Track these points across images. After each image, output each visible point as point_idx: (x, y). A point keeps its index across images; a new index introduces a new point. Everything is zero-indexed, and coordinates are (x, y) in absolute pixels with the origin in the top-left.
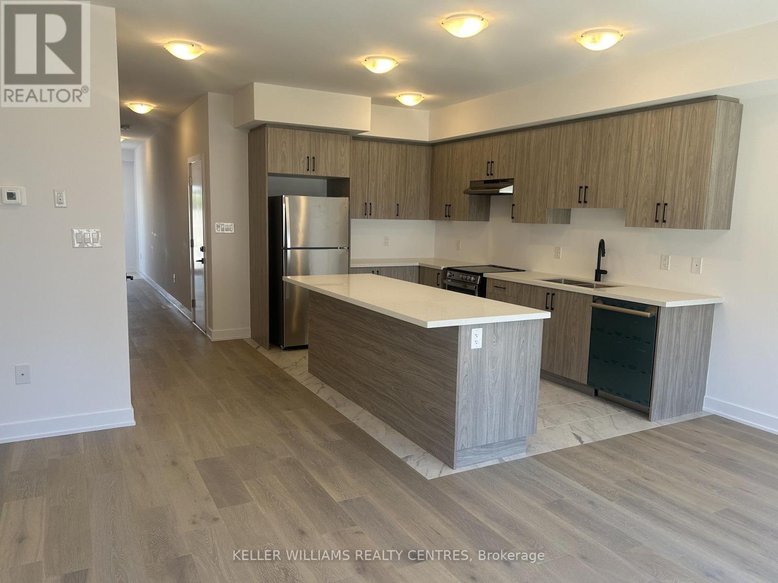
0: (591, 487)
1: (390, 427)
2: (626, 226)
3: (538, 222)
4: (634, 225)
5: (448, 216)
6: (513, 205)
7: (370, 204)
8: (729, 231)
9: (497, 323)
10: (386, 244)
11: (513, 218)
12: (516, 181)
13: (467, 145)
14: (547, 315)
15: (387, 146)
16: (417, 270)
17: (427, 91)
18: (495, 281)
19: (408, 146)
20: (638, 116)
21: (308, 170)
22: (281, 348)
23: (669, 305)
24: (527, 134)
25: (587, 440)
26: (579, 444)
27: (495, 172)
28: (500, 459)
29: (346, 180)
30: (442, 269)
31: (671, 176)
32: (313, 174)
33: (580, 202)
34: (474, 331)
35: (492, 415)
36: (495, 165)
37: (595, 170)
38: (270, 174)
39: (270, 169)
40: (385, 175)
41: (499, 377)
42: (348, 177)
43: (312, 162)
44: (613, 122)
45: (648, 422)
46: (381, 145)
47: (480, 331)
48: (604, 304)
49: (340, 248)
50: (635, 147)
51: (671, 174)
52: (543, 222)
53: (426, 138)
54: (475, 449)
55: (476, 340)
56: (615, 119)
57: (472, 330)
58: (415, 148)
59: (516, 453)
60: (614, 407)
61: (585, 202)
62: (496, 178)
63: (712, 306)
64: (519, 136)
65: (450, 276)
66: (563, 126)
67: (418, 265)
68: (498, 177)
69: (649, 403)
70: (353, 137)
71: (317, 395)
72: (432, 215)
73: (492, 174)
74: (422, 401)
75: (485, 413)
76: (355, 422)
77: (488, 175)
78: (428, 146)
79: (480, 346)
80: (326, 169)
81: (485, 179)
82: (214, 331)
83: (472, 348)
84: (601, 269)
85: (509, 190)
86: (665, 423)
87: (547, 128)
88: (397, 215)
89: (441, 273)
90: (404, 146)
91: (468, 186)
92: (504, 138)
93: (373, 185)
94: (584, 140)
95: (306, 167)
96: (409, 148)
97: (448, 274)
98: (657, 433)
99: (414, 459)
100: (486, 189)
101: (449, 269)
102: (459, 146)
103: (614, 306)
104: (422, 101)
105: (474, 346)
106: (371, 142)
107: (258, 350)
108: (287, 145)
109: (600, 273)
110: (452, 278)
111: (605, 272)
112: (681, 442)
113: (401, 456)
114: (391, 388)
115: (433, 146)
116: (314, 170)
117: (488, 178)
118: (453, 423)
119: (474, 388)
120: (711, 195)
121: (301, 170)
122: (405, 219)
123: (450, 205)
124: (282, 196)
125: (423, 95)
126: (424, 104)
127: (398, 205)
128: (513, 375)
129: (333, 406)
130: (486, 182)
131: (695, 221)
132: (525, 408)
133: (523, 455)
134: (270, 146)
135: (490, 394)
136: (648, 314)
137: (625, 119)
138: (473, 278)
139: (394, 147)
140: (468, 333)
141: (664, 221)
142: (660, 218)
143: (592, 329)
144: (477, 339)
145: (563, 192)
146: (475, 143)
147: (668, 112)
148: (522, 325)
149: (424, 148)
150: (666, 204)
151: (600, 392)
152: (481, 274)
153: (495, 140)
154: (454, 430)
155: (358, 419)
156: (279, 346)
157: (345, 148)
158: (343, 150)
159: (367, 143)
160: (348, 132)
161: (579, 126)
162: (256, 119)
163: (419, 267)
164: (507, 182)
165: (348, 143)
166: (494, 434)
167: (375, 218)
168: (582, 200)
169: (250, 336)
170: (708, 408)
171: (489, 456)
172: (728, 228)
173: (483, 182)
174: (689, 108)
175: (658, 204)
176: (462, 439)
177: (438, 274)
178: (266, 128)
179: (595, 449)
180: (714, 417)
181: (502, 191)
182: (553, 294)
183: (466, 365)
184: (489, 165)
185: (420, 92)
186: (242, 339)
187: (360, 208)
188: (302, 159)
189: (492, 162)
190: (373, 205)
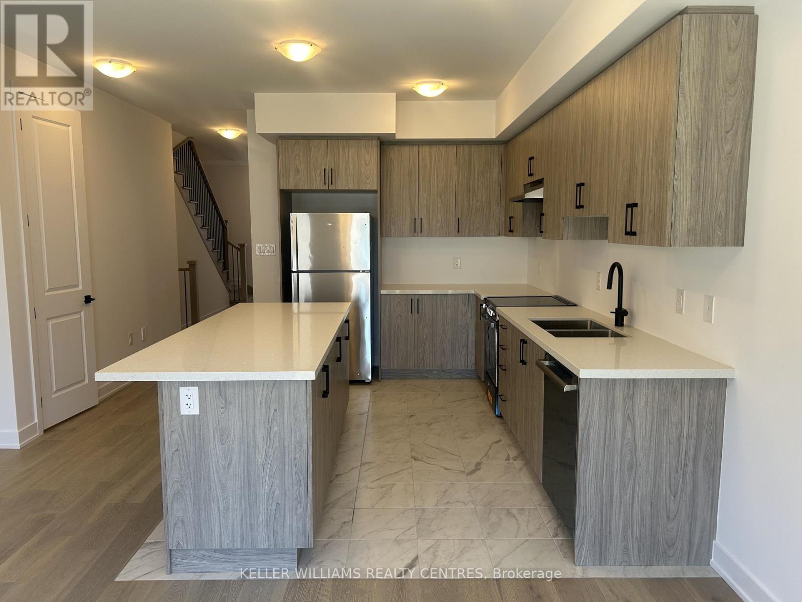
6: (542, 214)
7: (421, 219)
9: (224, 382)
12: (545, 182)
13: (522, 138)
15: (443, 149)
16: (474, 299)
18: (501, 318)
19: (473, 146)
21: (325, 184)
27: (534, 171)
30: (482, 299)
32: (331, 187)
33: (577, 207)
34: (183, 391)
35: (226, 509)
36: (535, 161)
38: (282, 191)
39: (282, 185)
40: (440, 184)
41: (235, 458)
42: (375, 188)
43: (330, 174)
46: (435, 149)
47: (195, 390)
52: (559, 237)
53: (492, 135)
54: (204, 553)
55: (186, 403)
57: (180, 388)
58: (483, 148)
61: (582, 207)
67: (473, 293)
68: (535, 178)
73: (532, 174)
77: (529, 175)
78: (501, 144)
79: (195, 411)
80: (348, 181)
83: (182, 414)
85: (537, 194)
88: (458, 232)
90: (466, 148)
91: (522, 191)
92: (539, 125)
95: (322, 181)
96: (474, 148)
97: (484, 306)
102: (518, 140)
105: (184, 411)
106: (421, 147)
108: (301, 158)
115: (507, 144)
116: (332, 184)
117: (530, 180)
119: (191, 469)
121: (318, 184)
122: (469, 235)
123: (512, 217)
124: (291, 214)
127: (459, 220)
132: (287, 507)
134: (281, 160)
136: (565, 387)
138: (493, 313)
139: (453, 149)
140: (174, 392)
141: (634, 233)
144: (189, 402)
146: (526, 134)
148: (271, 388)
149: (495, 148)
157: (372, 154)
158: (367, 158)
159: (415, 148)
162: (257, 132)
163: (475, 295)
165: (374, 149)
166: (233, 537)
167: (428, 236)
171: (229, 567)
176: (177, 536)
177: (481, 305)
181: (527, 196)
182: (526, 343)
183: (175, 436)
184: (530, 162)
187: (407, 225)
188: (319, 172)
189: (533, 158)
190: (425, 222)
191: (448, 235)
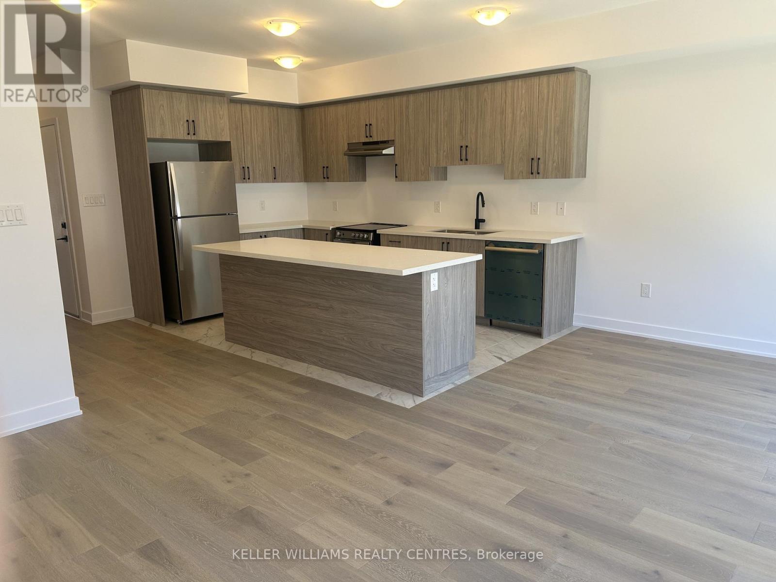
0: (533, 391)
1: (344, 375)
2: (505, 179)
3: (422, 180)
4: (512, 178)
5: (327, 178)
6: (396, 165)
7: (248, 168)
8: (586, 179)
9: (447, 267)
10: (263, 208)
11: (396, 177)
12: (397, 142)
13: (341, 109)
14: (480, 257)
15: (259, 108)
16: (302, 231)
17: (306, 54)
18: (389, 236)
19: (279, 108)
20: (510, 83)
21: (189, 134)
22: (177, 322)
23: (553, 241)
24: (405, 98)
25: (508, 360)
26: (503, 363)
27: (374, 134)
28: (453, 383)
29: (227, 144)
30: (331, 229)
31: (542, 134)
32: (194, 138)
33: (461, 160)
34: (432, 275)
35: (446, 346)
36: (374, 128)
37: (474, 131)
38: (150, 140)
39: (149, 133)
40: (259, 138)
41: (450, 313)
42: (228, 140)
43: (192, 125)
44: (487, 88)
45: (541, 339)
46: (253, 107)
47: (436, 275)
48: (496, 246)
49: (229, 214)
50: (509, 110)
51: (541, 133)
52: (427, 179)
53: (296, 101)
54: (436, 378)
55: (433, 284)
56: (489, 86)
58: (285, 111)
59: (462, 377)
60: (510, 332)
61: (467, 160)
62: (376, 140)
63: (574, 242)
64: (397, 99)
65: (340, 235)
66: (440, 91)
67: (302, 227)
68: (378, 139)
69: (541, 323)
70: (230, 100)
71: (253, 359)
72: (307, 177)
73: (371, 137)
74: (383, 345)
75: (442, 345)
76: (309, 375)
77: (367, 137)
78: (296, 108)
79: (436, 288)
80: (205, 134)
81: (364, 141)
82: (93, 314)
83: (431, 291)
84: (479, 218)
85: (389, 151)
86: (553, 338)
87: (425, 93)
88: (275, 179)
89: (329, 233)
91: (346, 148)
92: (381, 103)
93: (249, 148)
94: (462, 104)
95: (186, 132)
96: (280, 110)
97: (338, 233)
98: (553, 346)
99: (386, 395)
100: (365, 150)
101: (339, 229)
102: (332, 109)
103: (505, 247)
104: (300, 64)
105: (433, 289)
106: (243, 105)
107: (152, 327)
108: (165, 108)
109: (479, 222)
110: (342, 236)
111: (483, 221)
112: (572, 350)
113: (373, 395)
114: (344, 339)
115: (303, 109)
116: (194, 134)
117: (367, 140)
118: (421, 358)
119: (434, 325)
120: (575, 150)
121: (181, 134)
122: (281, 182)
123: (327, 167)
124: (166, 162)
125: (302, 58)
126: (303, 67)
127: (274, 168)
128: (459, 311)
129: (278, 366)
130: (365, 144)
131: (563, 171)
132: (467, 338)
133: (468, 378)
134: (146, 110)
135: (444, 329)
136: (536, 251)
137: (499, 86)
138: (366, 236)
139: (266, 109)
140: (428, 278)
141: (538, 173)
142: (535, 171)
143: (486, 269)
144: (434, 282)
145: (444, 152)
146: (350, 106)
147: (536, 80)
148: (463, 267)
149: (293, 111)
150: (539, 159)
151: (494, 321)
152: (375, 231)
153: (372, 103)
154: (422, 363)
155: (311, 373)
156: (175, 321)
157: (224, 110)
158: (221, 113)
159: (239, 106)
160: (224, 94)
161: (455, 91)
162: (132, 79)
163: (303, 229)
164: (386, 143)
165: (226, 105)
166: (448, 363)
167: (253, 182)
168: (464, 157)
169: (133, 315)
170: (577, 323)
171: (445, 383)
172: (585, 177)
173: (362, 144)
174: (553, 78)
175: (532, 159)
176: (428, 371)
177: (327, 234)
178: (141, 89)
179: (517, 364)
180: (583, 329)
181: (384, 152)
182: (448, 243)
183: (428, 306)
184: (368, 127)
185: (298, 55)
186: (126, 319)
187: (238, 172)
188: (182, 123)
189: (370, 125)
190: (251, 169)
191: (267, 182)
